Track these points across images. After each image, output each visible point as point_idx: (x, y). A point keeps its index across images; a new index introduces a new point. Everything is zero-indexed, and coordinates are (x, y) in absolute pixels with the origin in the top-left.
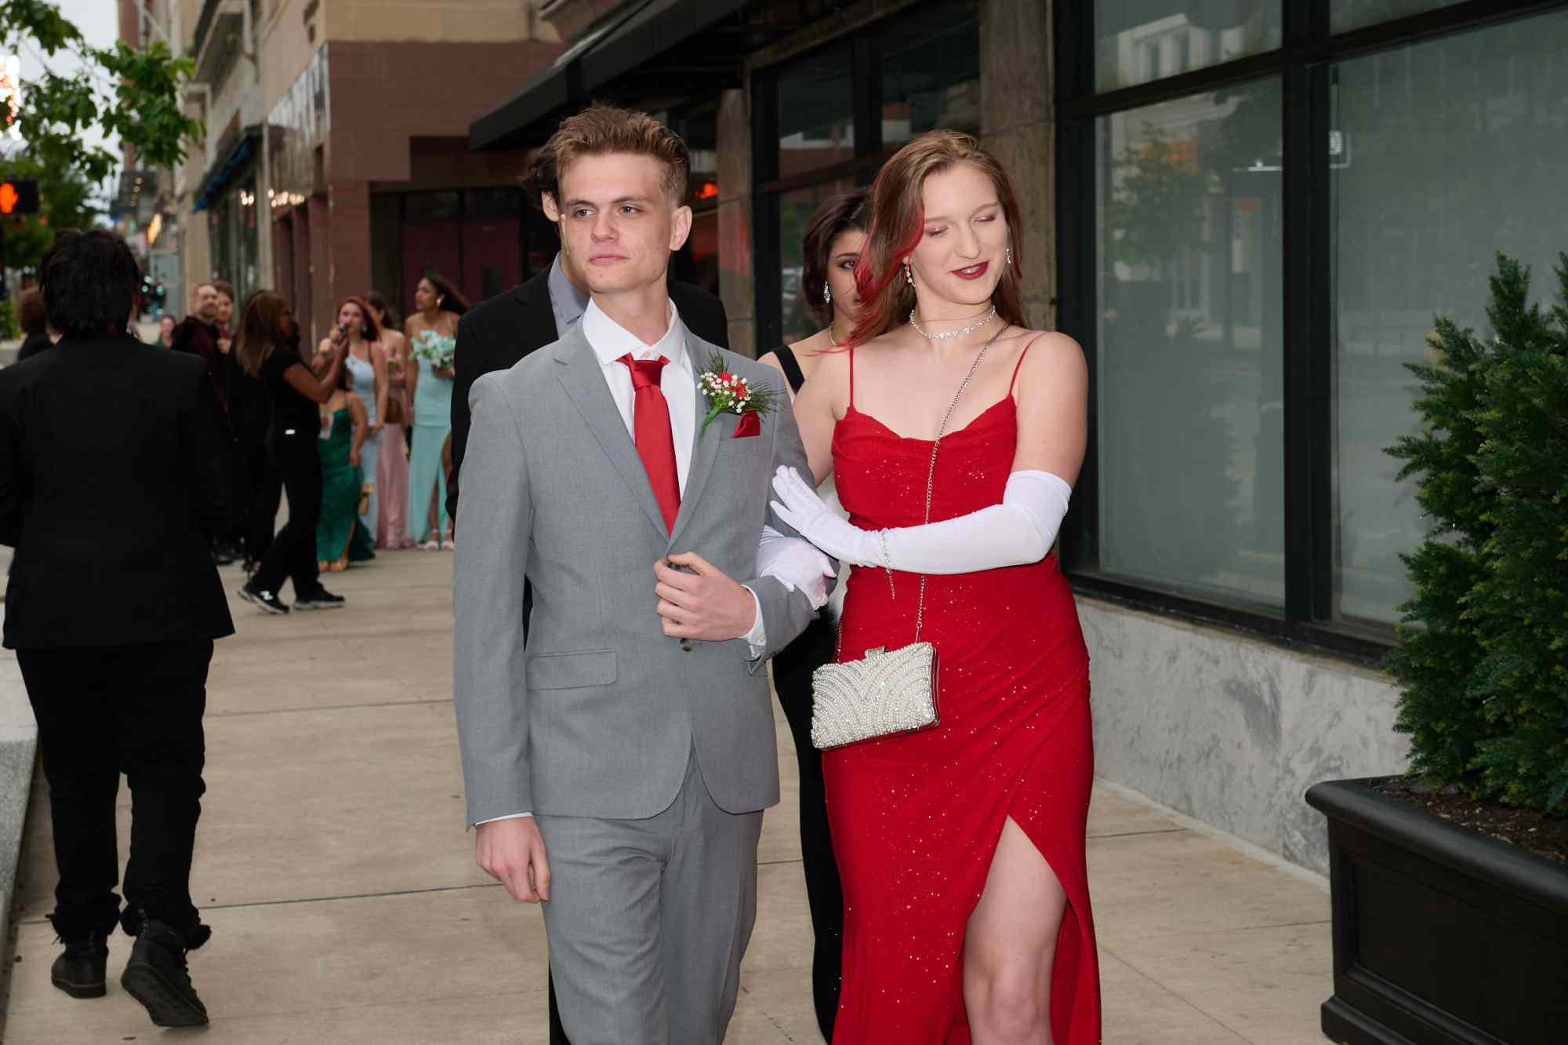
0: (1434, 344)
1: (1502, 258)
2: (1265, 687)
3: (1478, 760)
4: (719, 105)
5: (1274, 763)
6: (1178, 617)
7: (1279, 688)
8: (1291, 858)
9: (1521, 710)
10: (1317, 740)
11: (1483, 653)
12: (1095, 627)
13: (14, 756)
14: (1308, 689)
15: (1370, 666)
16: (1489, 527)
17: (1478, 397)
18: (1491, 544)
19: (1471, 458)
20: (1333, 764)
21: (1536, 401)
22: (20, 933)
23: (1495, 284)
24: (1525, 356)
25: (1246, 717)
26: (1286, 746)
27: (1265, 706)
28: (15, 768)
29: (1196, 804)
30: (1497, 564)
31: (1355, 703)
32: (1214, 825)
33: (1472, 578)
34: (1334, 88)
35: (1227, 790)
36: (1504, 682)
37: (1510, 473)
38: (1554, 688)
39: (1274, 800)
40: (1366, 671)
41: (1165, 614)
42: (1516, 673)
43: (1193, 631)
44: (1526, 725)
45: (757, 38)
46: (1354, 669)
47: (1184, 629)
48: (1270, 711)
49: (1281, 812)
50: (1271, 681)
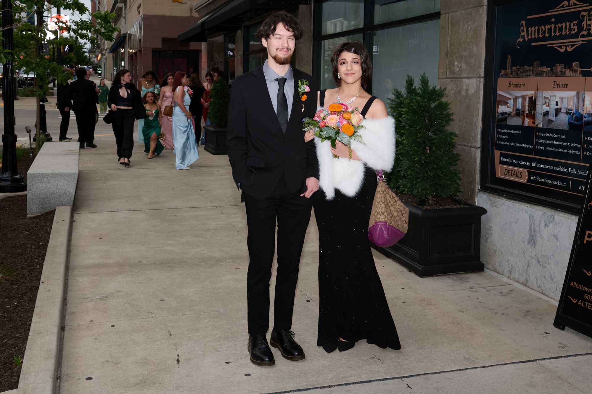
0: (393, 94)
1: (408, 76)
3: (399, 184)
4: (236, 34)
9: (409, 173)
11: (401, 161)
16: (403, 134)
17: (402, 106)
18: (404, 137)
19: (400, 119)
21: (415, 107)
22: (74, 215)
23: (407, 82)
24: (413, 98)
28: (74, 178)
30: (404, 142)
33: (400, 145)
34: (375, 37)
36: (405, 167)
37: (408, 122)
38: (416, 169)
42: (408, 165)
44: (409, 176)
45: (245, 19)
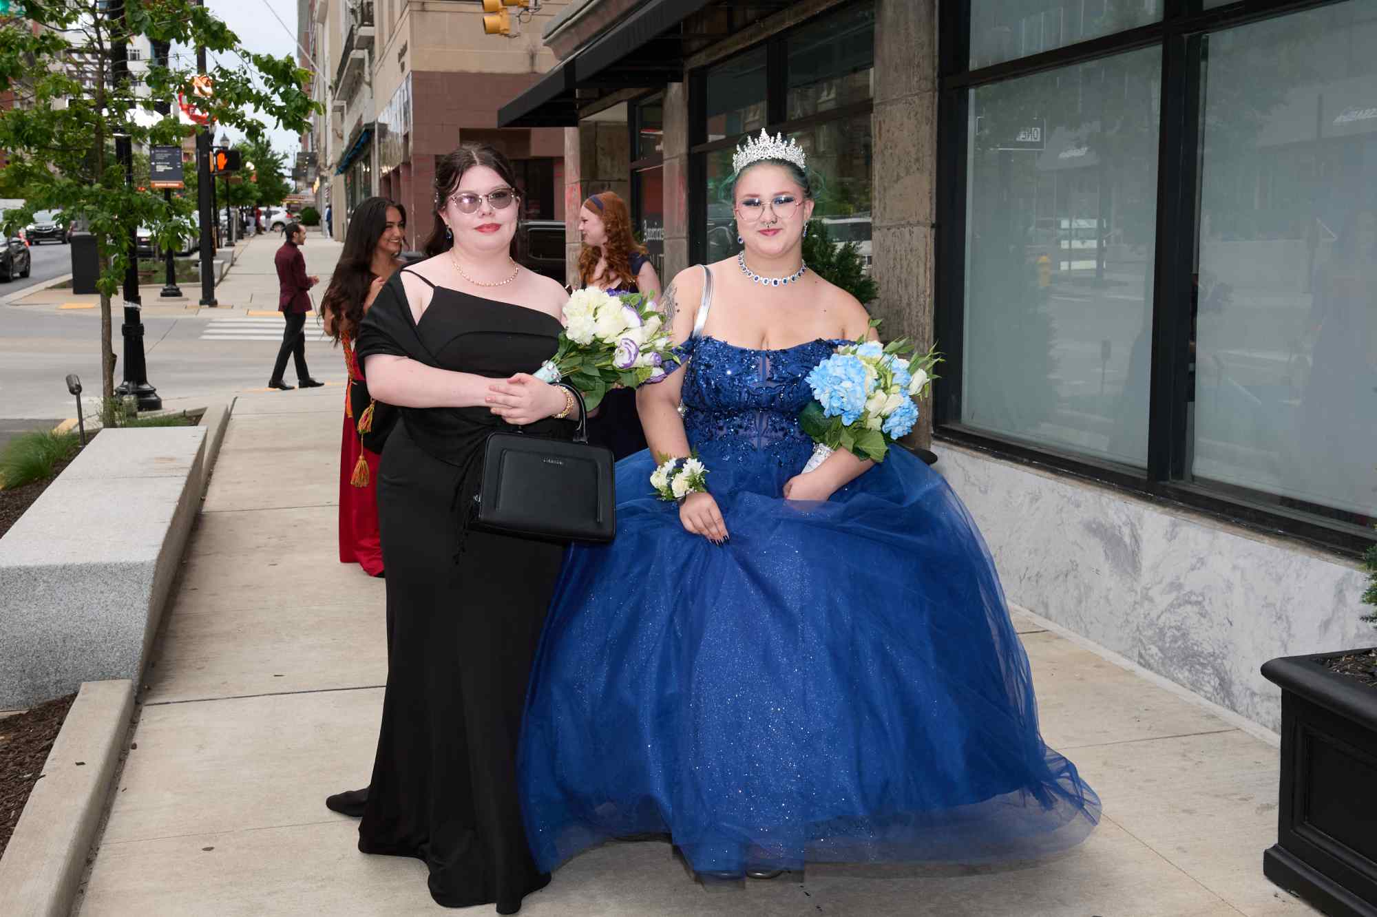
2: (1126, 531)
4: (665, 93)
5: (1132, 590)
6: (1039, 467)
7: (1139, 532)
8: (1147, 665)
10: (1178, 578)
12: (964, 469)
13: (138, 574)
14: (1171, 536)
15: (1238, 524)
20: (1194, 598)
22: (142, 714)
25: (1105, 551)
26: (1146, 577)
27: (1126, 546)
28: (139, 583)
29: (1052, 611)
31: (1220, 553)
32: (1070, 629)
35: (1084, 604)
39: (1130, 619)
40: (1230, 528)
41: (1029, 464)
43: (1055, 479)
45: (695, 45)
46: (1219, 525)
47: (1050, 479)
48: (1130, 549)
49: (1138, 629)
50: (1133, 525)
